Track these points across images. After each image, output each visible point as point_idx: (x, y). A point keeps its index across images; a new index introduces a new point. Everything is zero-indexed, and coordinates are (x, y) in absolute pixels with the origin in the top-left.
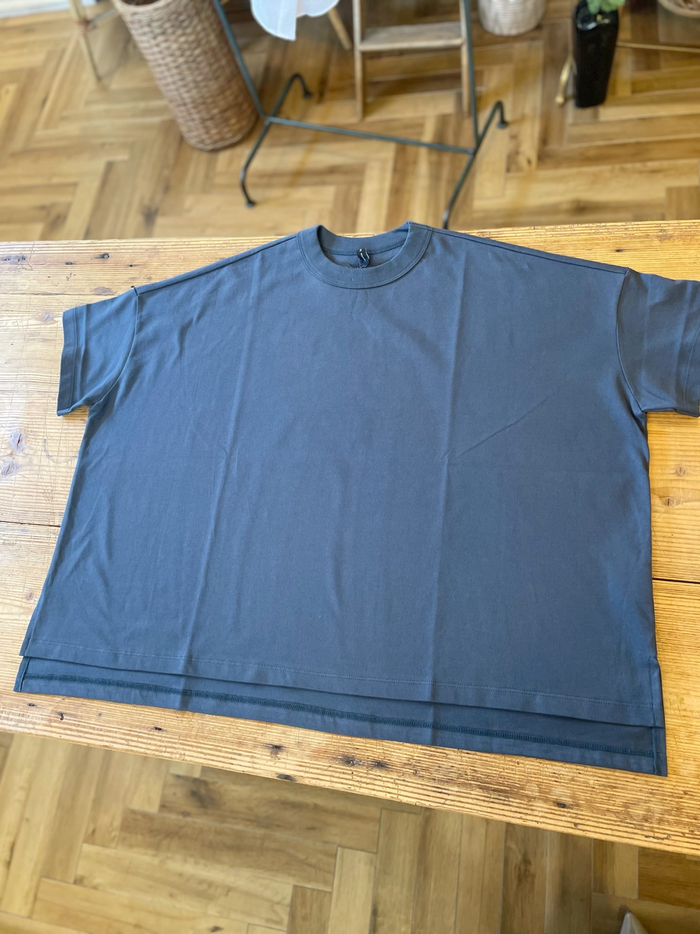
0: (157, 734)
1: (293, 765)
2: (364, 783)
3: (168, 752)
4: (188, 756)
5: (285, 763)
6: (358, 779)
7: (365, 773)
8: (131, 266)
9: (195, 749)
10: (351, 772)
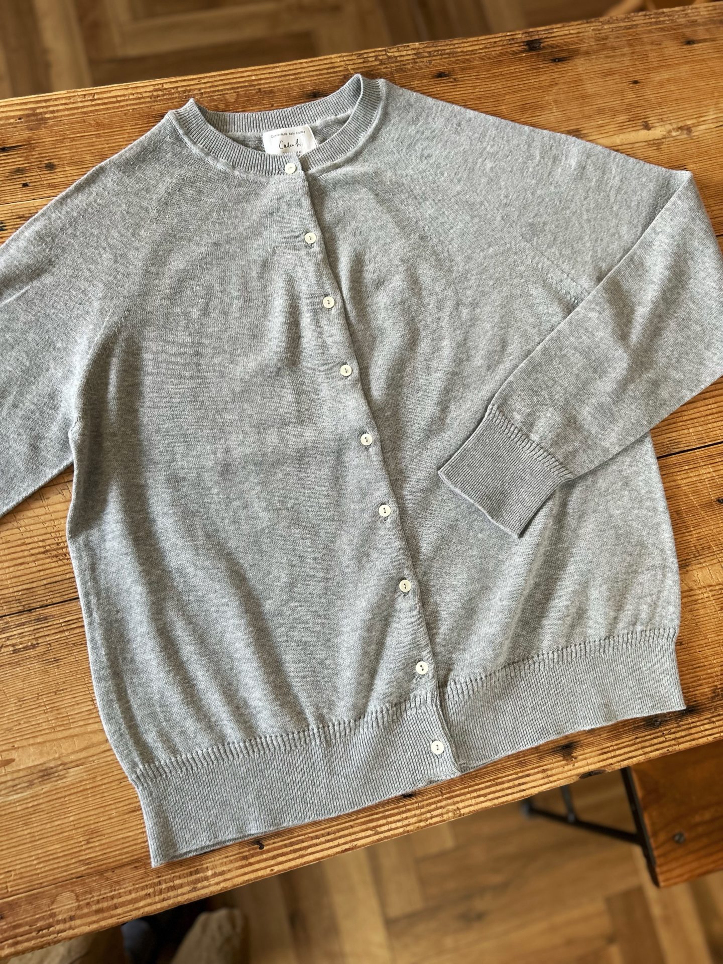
0: (410, 802)
1: (594, 756)
2: (680, 738)
3: (436, 816)
4: (464, 807)
5: (585, 759)
6: (672, 736)
7: (676, 727)
10: (660, 734)
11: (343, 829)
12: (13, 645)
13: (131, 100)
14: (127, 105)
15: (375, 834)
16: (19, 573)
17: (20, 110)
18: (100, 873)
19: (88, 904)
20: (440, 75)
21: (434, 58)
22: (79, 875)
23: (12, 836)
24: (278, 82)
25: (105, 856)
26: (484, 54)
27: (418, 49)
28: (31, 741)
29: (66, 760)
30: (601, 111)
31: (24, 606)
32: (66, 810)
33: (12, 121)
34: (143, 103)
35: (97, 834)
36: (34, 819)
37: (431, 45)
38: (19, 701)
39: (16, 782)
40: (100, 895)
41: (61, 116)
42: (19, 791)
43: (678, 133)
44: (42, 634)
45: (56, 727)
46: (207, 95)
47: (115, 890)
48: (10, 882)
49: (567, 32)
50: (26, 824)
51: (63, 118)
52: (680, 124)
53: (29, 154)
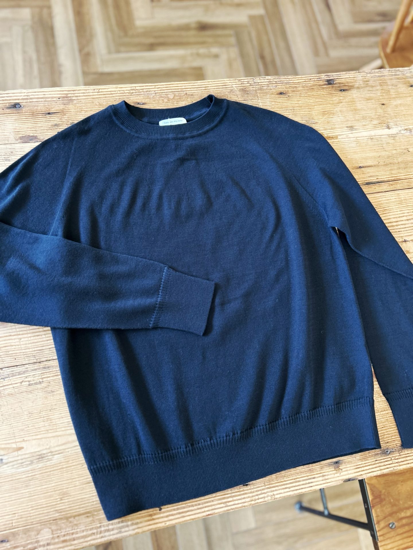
0: (246, 489)
1: (352, 469)
2: (400, 462)
3: (261, 498)
4: (277, 494)
5: (347, 471)
6: (396, 461)
7: (399, 456)
8: (49, 113)
9: (280, 487)
10: (390, 459)
11: (207, 502)
12: (29, 381)
13: (118, 94)
14: (116, 96)
15: (226, 507)
16: (36, 341)
17: (59, 94)
18: (67, 518)
19: (58, 536)
20: (281, 93)
21: (278, 85)
22: (54, 519)
23: (18, 492)
24: (196, 90)
25: (71, 508)
26: (304, 85)
27: (270, 79)
28: (34, 437)
29: (53, 450)
30: (364, 118)
31: (37, 359)
32: (50, 479)
33: (55, 99)
34: (125, 96)
35: (66, 495)
36: (31, 484)
37: (277, 78)
38: (30, 414)
39: (24, 461)
40: (66, 532)
41: (81, 99)
42: (25, 466)
43: (404, 132)
44: (46, 376)
45: (49, 430)
46: (158, 94)
47: (74, 529)
48: (14, 520)
49: (348, 77)
50: (27, 486)
51: (82, 100)
52: (406, 128)
53: (63, 117)
